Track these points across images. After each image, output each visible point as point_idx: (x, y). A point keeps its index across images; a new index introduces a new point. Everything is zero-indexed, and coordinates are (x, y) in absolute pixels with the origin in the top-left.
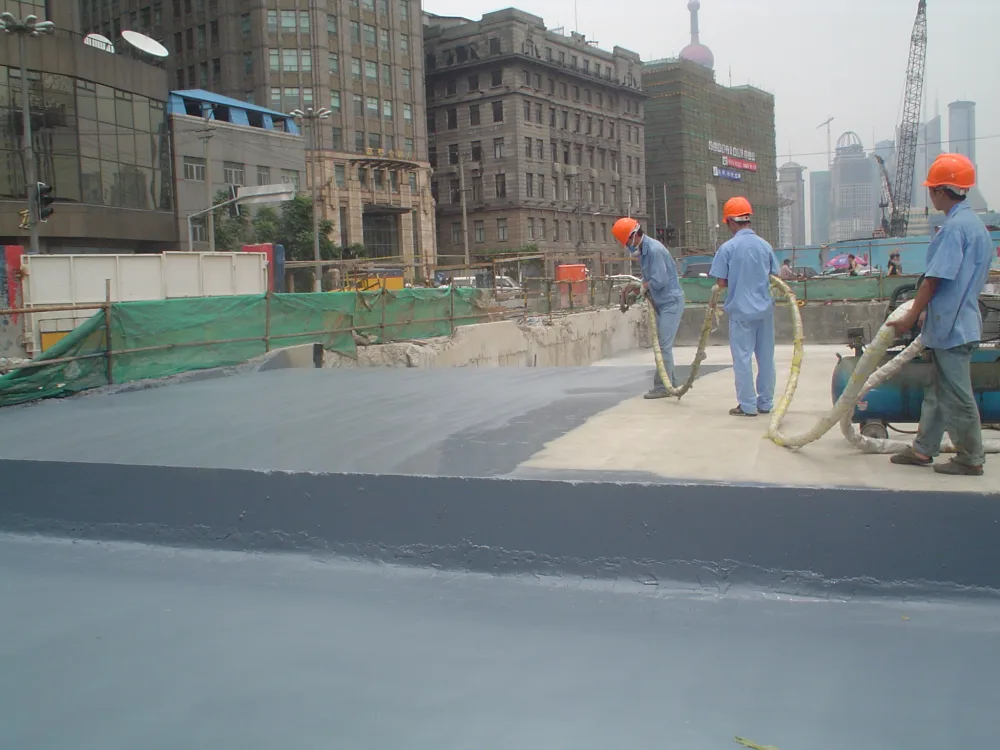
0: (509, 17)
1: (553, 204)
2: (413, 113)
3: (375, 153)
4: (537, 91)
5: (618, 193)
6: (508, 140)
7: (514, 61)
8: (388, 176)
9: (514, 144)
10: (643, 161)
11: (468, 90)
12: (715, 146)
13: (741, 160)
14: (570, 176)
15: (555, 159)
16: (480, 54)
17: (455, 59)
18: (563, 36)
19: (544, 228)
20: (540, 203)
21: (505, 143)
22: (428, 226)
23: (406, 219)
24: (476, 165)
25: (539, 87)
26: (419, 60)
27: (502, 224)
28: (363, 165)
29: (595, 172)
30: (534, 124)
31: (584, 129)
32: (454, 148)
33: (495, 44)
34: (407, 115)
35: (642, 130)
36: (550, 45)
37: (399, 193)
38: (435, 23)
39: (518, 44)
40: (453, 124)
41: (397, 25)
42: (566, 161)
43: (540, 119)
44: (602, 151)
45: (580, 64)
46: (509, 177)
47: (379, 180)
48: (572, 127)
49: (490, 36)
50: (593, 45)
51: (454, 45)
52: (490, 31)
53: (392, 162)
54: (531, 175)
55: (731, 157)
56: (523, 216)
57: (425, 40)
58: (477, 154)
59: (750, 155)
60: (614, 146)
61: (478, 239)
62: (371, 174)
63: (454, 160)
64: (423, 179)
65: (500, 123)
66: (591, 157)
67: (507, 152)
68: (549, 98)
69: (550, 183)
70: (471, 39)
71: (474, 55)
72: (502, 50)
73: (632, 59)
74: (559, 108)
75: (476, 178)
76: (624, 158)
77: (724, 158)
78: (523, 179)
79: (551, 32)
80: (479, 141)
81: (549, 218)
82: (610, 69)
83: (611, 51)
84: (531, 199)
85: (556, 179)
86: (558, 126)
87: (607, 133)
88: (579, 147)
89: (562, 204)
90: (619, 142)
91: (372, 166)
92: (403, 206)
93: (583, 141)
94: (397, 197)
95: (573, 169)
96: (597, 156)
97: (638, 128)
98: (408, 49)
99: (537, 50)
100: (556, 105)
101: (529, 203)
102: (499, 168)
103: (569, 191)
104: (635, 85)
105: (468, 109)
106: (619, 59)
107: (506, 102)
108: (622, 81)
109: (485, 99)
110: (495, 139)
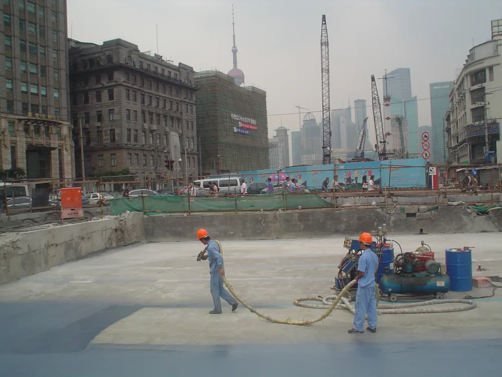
0: (118, 44)
1: (143, 146)
2: (60, 95)
3: (33, 115)
4: (133, 84)
5: (181, 141)
6: (116, 111)
7: (120, 67)
8: (43, 129)
9: (120, 113)
10: (195, 124)
11: (95, 83)
12: (234, 116)
13: (249, 124)
14: (153, 131)
15: (145, 121)
16: (102, 64)
17: (88, 66)
18: (149, 56)
19: (138, 159)
20: (135, 145)
22: (68, 157)
23: (55, 154)
24: (99, 124)
25: (135, 82)
26: (64, 64)
27: (113, 157)
28: (28, 122)
29: (168, 129)
30: (132, 102)
31: (161, 106)
32: (87, 114)
33: (110, 58)
34: (56, 95)
35: (194, 107)
36: (142, 60)
37: (50, 139)
38: (78, 46)
39: (123, 59)
40: (87, 101)
41: (50, 44)
42: (151, 122)
43: (135, 100)
44: (172, 118)
45: (159, 71)
46: (117, 131)
47: (37, 131)
48: (154, 104)
49: (107, 53)
51: (87, 58)
52: (107, 51)
53: (45, 121)
54: (130, 129)
55: (243, 123)
56: (125, 153)
57: (69, 55)
58: (100, 118)
59: (253, 122)
60: (178, 115)
61: (100, 165)
62: (32, 128)
63: (87, 121)
64: (65, 131)
65: (112, 101)
66: (166, 121)
67: (116, 117)
68: (141, 88)
69: (141, 133)
70: (97, 55)
71: (98, 63)
72: (114, 62)
73: (189, 70)
74: (147, 94)
75: (99, 132)
76: (184, 122)
77: (239, 123)
78: (125, 133)
79: (143, 53)
80: (101, 111)
81: (141, 154)
82: (177, 75)
83: (177, 65)
84: (129, 143)
85: (145, 132)
86: (147, 102)
87: (174, 108)
88: (158, 115)
89: (148, 146)
90: (181, 113)
91: (33, 123)
92: (52, 146)
93: (161, 112)
94: (49, 141)
95: (155, 127)
96: (169, 122)
97: (192, 106)
98: (58, 59)
99: (133, 62)
100: (145, 92)
101: (128, 146)
102: (112, 126)
103: (153, 140)
104: (191, 84)
105: (95, 93)
106: (181, 69)
107: (115, 90)
108: (183, 81)
109: (104, 88)
110: (110, 110)
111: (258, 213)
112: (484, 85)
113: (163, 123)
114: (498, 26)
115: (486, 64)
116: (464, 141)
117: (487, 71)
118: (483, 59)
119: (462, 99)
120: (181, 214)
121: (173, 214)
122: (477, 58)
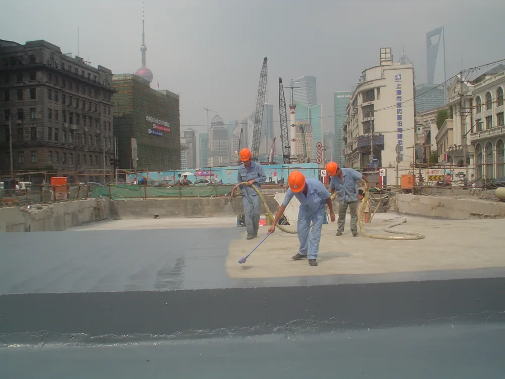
0: (41, 45)
1: (63, 144)
4: (55, 85)
5: (99, 140)
6: (38, 109)
7: (42, 68)
9: (42, 112)
10: (112, 124)
11: (16, 81)
12: (149, 119)
13: (163, 126)
14: (73, 130)
15: (65, 121)
16: (24, 63)
17: (10, 64)
18: (71, 58)
19: (58, 157)
21: (37, 110)
24: (19, 122)
25: (57, 82)
27: (34, 154)
29: (86, 129)
30: (53, 102)
31: (81, 106)
32: (7, 111)
33: (32, 58)
35: (112, 108)
36: (64, 61)
39: (46, 59)
40: (7, 99)
42: (71, 122)
43: (57, 100)
44: (91, 118)
45: (80, 72)
46: (39, 129)
48: (74, 105)
49: (30, 53)
50: (88, 64)
51: (9, 56)
52: (30, 51)
54: (51, 128)
55: (157, 125)
56: (46, 150)
58: (21, 115)
59: (167, 124)
60: (97, 116)
61: (20, 162)
63: (7, 118)
65: (34, 100)
66: (85, 121)
67: (38, 116)
68: (62, 89)
69: (61, 133)
70: (19, 54)
71: (21, 63)
72: (37, 62)
73: (108, 73)
74: (67, 95)
75: (20, 130)
76: (102, 123)
77: (154, 125)
78: (47, 131)
79: (64, 55)
80: (22, 109)
81: (61, 152)
82: (96, 77)
83: (97, 67)
84: (50, 141)
85: (65, 131)
86: (67, 103)
87: (93, 109)
88: (78, 115)
89: (68, 144)
90: (99, 114)
93: (81, 112)
95: (74, 127)
96: (88, 120)
97: (109, 108)
99: (56, 63)
100: (66, 93)
102: (33, 124)
103: (72, 138)
104: (109, 85)
105: (16, 91)
106: (101, 72)
107: (38, 89)
108: (102, 82)
109: (26, 86)
110: (31, 109)
111: (196, 198)
112: (373, 102)
113: (82, 122)
114: (386, 53)
115: (375, 84)
116: (356, 150)
117: (376, 91)
118: (373, 81)
119: (356, 113)
122: (368, 79)
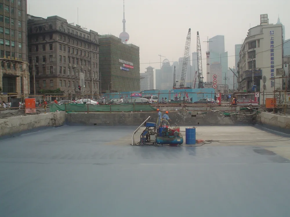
0: (55, 19)
1: (68, 76)
2: (22, 46)
3: (7, 57)
4: (64, 41)
5: (90, 74)
6: (54, 56)
7: (56, 32)
8: (12, 65)
9: (56, 57)
10: (98, 64)
11: (42, 40)
12: (121, 61)
13: (129, 65)
14: (74, 68)
15: (70, 62)
16: (46, 29)
17: (38, 30)
18: (73, 26)
19: (65, 83)
20: (64, 76)
21: (53, 57)
22: (26, 81)
23: (18, 80)
24: (44, 63)
25: (65, 40)
26: (25, 29)
27: (51, 82)
28: (4, 61)
29: (83, 67)
30: (63, 51)
31: (79, 54)
32: (37, 58)
33: (51, 26)
34: (20, 46)
35: (98, 55)
36: (69, 28)
37: (16, 71)
38: (33, 18)
39: (58, 27)
40: (37, 50)
41: (17, 18)
42: (74, 63)
43: (65, 50)
44: (85, 61)
45: (79, 34)
46: (54, 67)
47: (9, 66)
48: (75, 53)
49: (50, 23)
50: (85, 29)
51: (38, 26)
52: (49, 22)
53: (14, 61)
54: (61, 67)
55: (126, 64)
56: (58, 79)
57: (28, 23)
58: (44, 60)
59: (132, 64)
60: (89, 60)
61: (44, 86)
62: (6, 64)
63: (37, 61)
64: (25, 66)
65: (52, 51)
66: (82, 62)
67: (54, 60)
68: (68, 44)
69: (67, 70)
70: (44, 24)
71: (44, 29)
72: (53, 28)
73: (96, 34)
74: (71, 47)
75: (44, 68)
76: (92, 63)
77: (124, 65)
78: (59, 68)
79: (69, 24)
80: (45, 56)
81: (67, 80)
82: (89, 36)
83: (89, 31)
84: (61, 74)
85: (70, 68)
86: (71, 52)
87: (87, 55)
88: (78, 59)
89: (71, 76)
90: (91, 58)
91: (6, 62)
92: (17, 75)
93: (79, 57)
94: (16, 72)
95: (75, 66)
96: (84, 63)
97: (97, 54)
98: (21, 26)
99: (64, 29)
100: (70, 46)
101: (60, 76)
102: (51, 64)
103: (74, 72)
104: (96, 42)
105: (42, 45)
106: (92, 34)
107: (54, 44)
108: (92, 40)
109: (47, 43)
110: (50, 55)
111: (121, 113)
112: (255, 49)
113: (80, 63)
114: (264, 18)
115: (256, 38)
117: (257, 42)
118: (255, 35)
120: (84, 113)
121: (80, 113)
122: (252, 34)
